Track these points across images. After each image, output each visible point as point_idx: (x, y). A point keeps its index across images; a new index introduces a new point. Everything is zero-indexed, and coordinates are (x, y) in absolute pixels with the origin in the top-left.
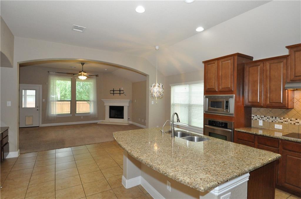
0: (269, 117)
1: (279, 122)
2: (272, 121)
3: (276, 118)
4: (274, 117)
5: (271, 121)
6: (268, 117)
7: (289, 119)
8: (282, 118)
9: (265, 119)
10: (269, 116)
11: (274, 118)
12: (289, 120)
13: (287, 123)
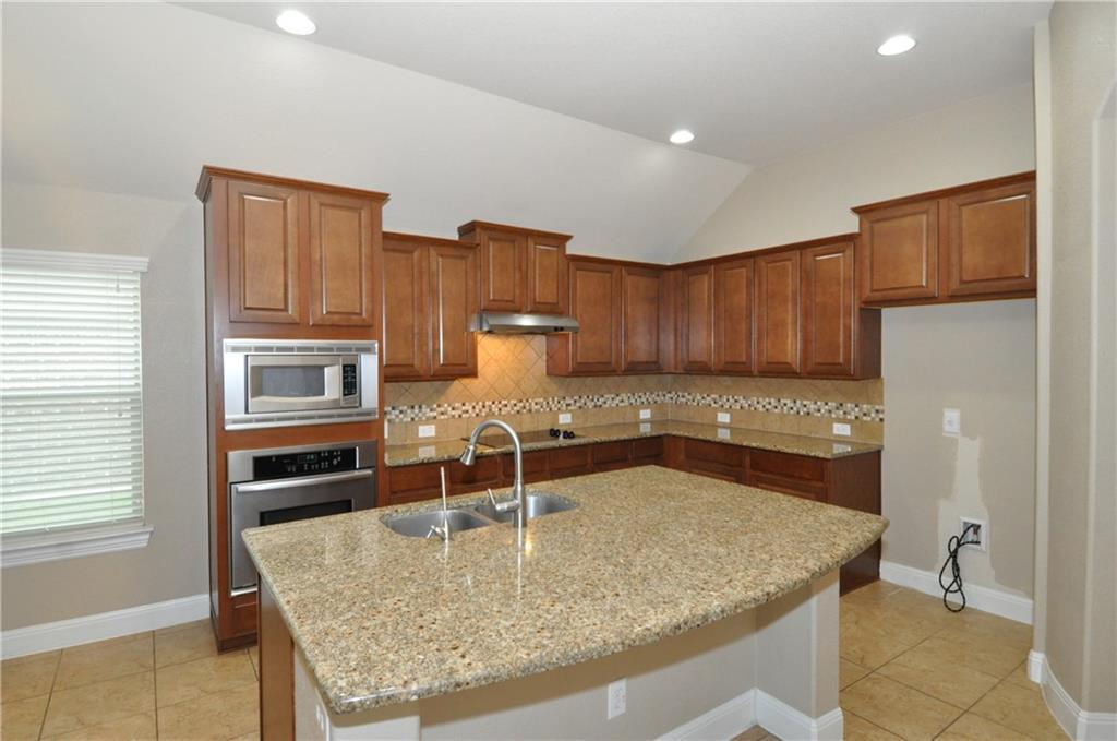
0: (405, 408)
1: (428, 419)
2: (413, 419)
3: (420, 407)
4: (416, 407)
5: (409, 419)
6: (401, 408)
7: (449, 405)
8: (435, 406)
9: (393, 417)
10: (403, 405)
11: (416, 411)
12: (450, 409)
13: (446, 417)
